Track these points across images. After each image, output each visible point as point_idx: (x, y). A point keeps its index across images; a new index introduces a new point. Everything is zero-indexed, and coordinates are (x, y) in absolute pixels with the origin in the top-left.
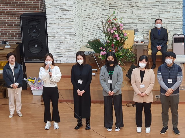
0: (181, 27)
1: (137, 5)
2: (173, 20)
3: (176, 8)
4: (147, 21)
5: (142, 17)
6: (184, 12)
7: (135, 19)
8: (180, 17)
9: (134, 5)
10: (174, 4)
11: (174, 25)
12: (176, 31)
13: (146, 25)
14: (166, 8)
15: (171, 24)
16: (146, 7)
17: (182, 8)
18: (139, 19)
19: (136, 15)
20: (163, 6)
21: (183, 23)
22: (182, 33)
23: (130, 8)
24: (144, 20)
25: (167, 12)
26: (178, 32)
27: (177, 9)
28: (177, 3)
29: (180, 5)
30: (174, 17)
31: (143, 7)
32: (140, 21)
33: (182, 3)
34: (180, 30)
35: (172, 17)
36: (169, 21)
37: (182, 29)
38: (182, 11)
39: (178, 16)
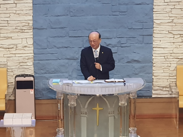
0: (30, 63)
2: (17, 52)
3: (22, 31)
6: (35, 38)
8: (29, 46)
10: (18, 25)
11: (19, 60)
12: (23, 70)
14: (6, 32)
15: (15, 58)
17: (32, 31)
21: (34, 57)
22: (31, 72)
25: (8, 38)
26: (26, 70)
27: (24, 32)
28: (23, 22)
29: (28, 27)
30: (20, 46)
33: (31, 23)
34: (29, 67)
35: (15, 47)
36: (11, 52)
37: (32, 66)
38: (32, 36)
39: (26, 45)
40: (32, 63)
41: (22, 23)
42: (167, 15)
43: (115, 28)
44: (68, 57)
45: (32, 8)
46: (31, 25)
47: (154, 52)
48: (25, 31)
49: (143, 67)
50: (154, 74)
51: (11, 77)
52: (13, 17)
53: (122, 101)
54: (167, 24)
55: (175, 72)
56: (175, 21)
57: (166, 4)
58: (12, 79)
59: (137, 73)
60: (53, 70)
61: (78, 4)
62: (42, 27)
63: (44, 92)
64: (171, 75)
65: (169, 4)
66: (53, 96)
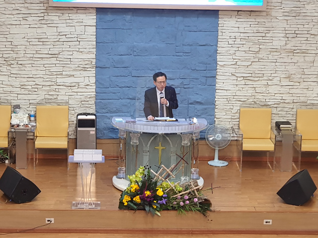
1: (19, 62)
2: (79, 90)
3: (85, 69)
4: (36, 90)
5: (26, 83)
6: (97, 77)
7: (15, 86)
8: (91, 85)
9: (12, 62)
10: (81, 63)
11: (81, 99)
12: (84, 109)
13: (35, 97)
14: (68, 69)
15: (77, 97)
16: (33, 65)
17: (94, 69)
18: (22, 85)
19: (17, 78)
20: (63, 65)
21: (96, 96)
22: (93, 111)
23: (6, 66)
24: (30, 87)
25: (70, 76)
26: (87, 109)
27: (86, 71)
28: (86, 61)
29: (91, 65)
30: (82, 85)
31: (29, 66)
32: (23, 90)
33: (94, 61)
34: (90, 106)
35: (77, 85)
36: (73, 91)
37: (94, 105)
38: (94, 75)
39: (88, 83)
40: (93, 102)
41: (84, 61)
42: (231, 57)
43: (179, 69)
44: (131, 97)
45: (95, 47)
46: (94, 63)
47: (216, 94)
48: (88, 69)
49: (206, 109)
50: (216, 116)
51: (72, 115)
52: (76, 55)
53: (184, 141)
54: (231, 66)
55: (238, 115)
56: (239, 63)
57: (230, 46)
58: (73, 117)
59: (199, 115)
60: (115, 109)
61: (142, 43)
62: (104, 65)
63: (105, 132)
64: (233, 118)
65: (233, 46)
66: (114, 136)
